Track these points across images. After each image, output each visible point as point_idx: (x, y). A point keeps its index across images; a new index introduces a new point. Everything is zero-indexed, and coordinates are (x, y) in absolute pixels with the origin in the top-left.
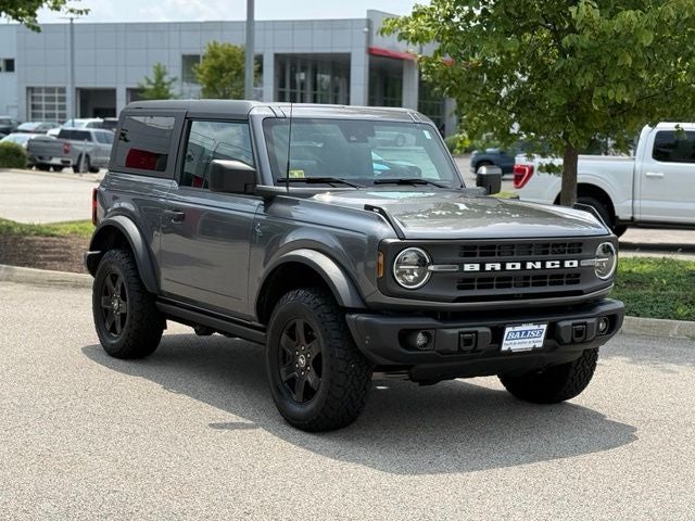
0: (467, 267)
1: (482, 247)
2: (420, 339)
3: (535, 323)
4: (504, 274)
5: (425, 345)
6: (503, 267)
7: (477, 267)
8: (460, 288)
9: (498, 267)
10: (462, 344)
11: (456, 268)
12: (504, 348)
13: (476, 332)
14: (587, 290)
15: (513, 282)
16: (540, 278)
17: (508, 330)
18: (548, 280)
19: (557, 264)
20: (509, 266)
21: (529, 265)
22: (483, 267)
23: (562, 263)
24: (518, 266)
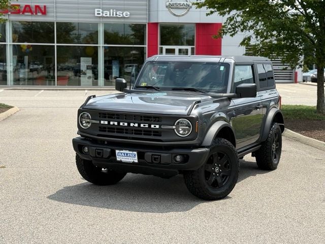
0: (102, 122)
1: (108, 114)
2: (86, 149)
3: (130, 150)
4: (119, 127)
5: (87, 152)
6: (119, 124)
7: (106, 123)
8: (100, 130)
9: (116, 123)
10: (96, 154)
11: (98, 122)
12: (118, 159)
13: (102, 150)
14: (165, 140)
15: (125, 131)
16: (138, 131)
17: (117, 151)
18: (143, 133)
19: (147, 126)
20: (121, 124)
21: (132, 125)
22: (109, 123)
23: (150, 126)
24: (126, 124)
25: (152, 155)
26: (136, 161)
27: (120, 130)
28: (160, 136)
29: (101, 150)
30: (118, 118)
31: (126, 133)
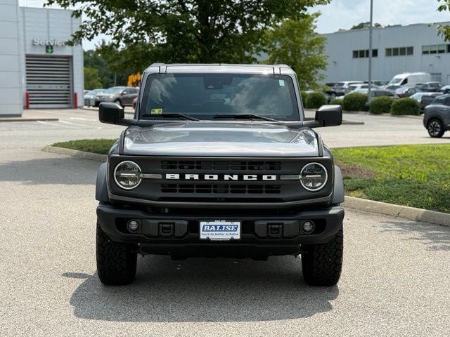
0: (168, 176)
2: (133, 225)
3: (227, 220)
4: (202, 182)
5: (136, 230)
6: (201, 177)
7: (177, 177)
8: (163, 191)
9: (196, 177)
10: (161, 231)
11: (160, 176)
12: (202, 237)
13: (174, 224)
14: (287, 199)
15: (212, 189)
16: (239, 187)
17: (202, 224)
18: (247, 189)
19: (255, 177)
20: (207, 177)
21: (227, 177)
22: (182, 176)
23: (260, 177)
24: (216, 177)
25: (268, 224)
26: (237, 237)
27: (204, 187)
28: (278, 192)
29: (170, 224)
30: (199, 168)
31: (215, 192)
